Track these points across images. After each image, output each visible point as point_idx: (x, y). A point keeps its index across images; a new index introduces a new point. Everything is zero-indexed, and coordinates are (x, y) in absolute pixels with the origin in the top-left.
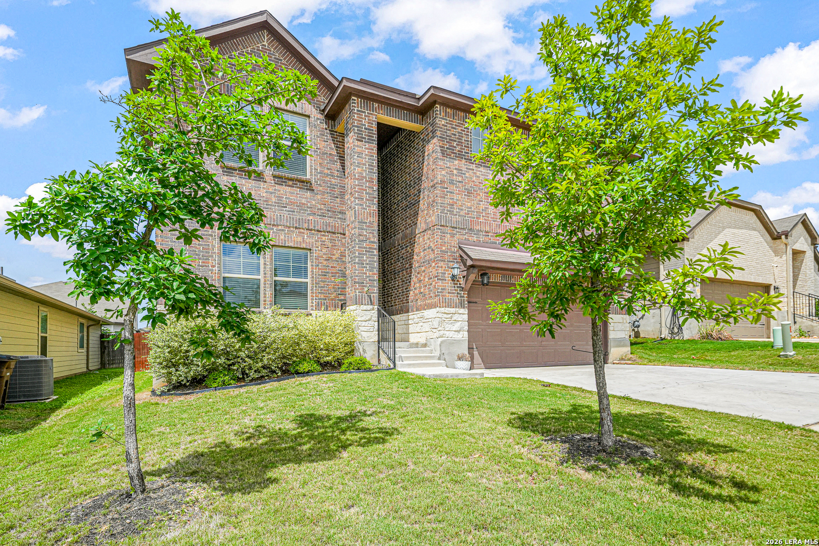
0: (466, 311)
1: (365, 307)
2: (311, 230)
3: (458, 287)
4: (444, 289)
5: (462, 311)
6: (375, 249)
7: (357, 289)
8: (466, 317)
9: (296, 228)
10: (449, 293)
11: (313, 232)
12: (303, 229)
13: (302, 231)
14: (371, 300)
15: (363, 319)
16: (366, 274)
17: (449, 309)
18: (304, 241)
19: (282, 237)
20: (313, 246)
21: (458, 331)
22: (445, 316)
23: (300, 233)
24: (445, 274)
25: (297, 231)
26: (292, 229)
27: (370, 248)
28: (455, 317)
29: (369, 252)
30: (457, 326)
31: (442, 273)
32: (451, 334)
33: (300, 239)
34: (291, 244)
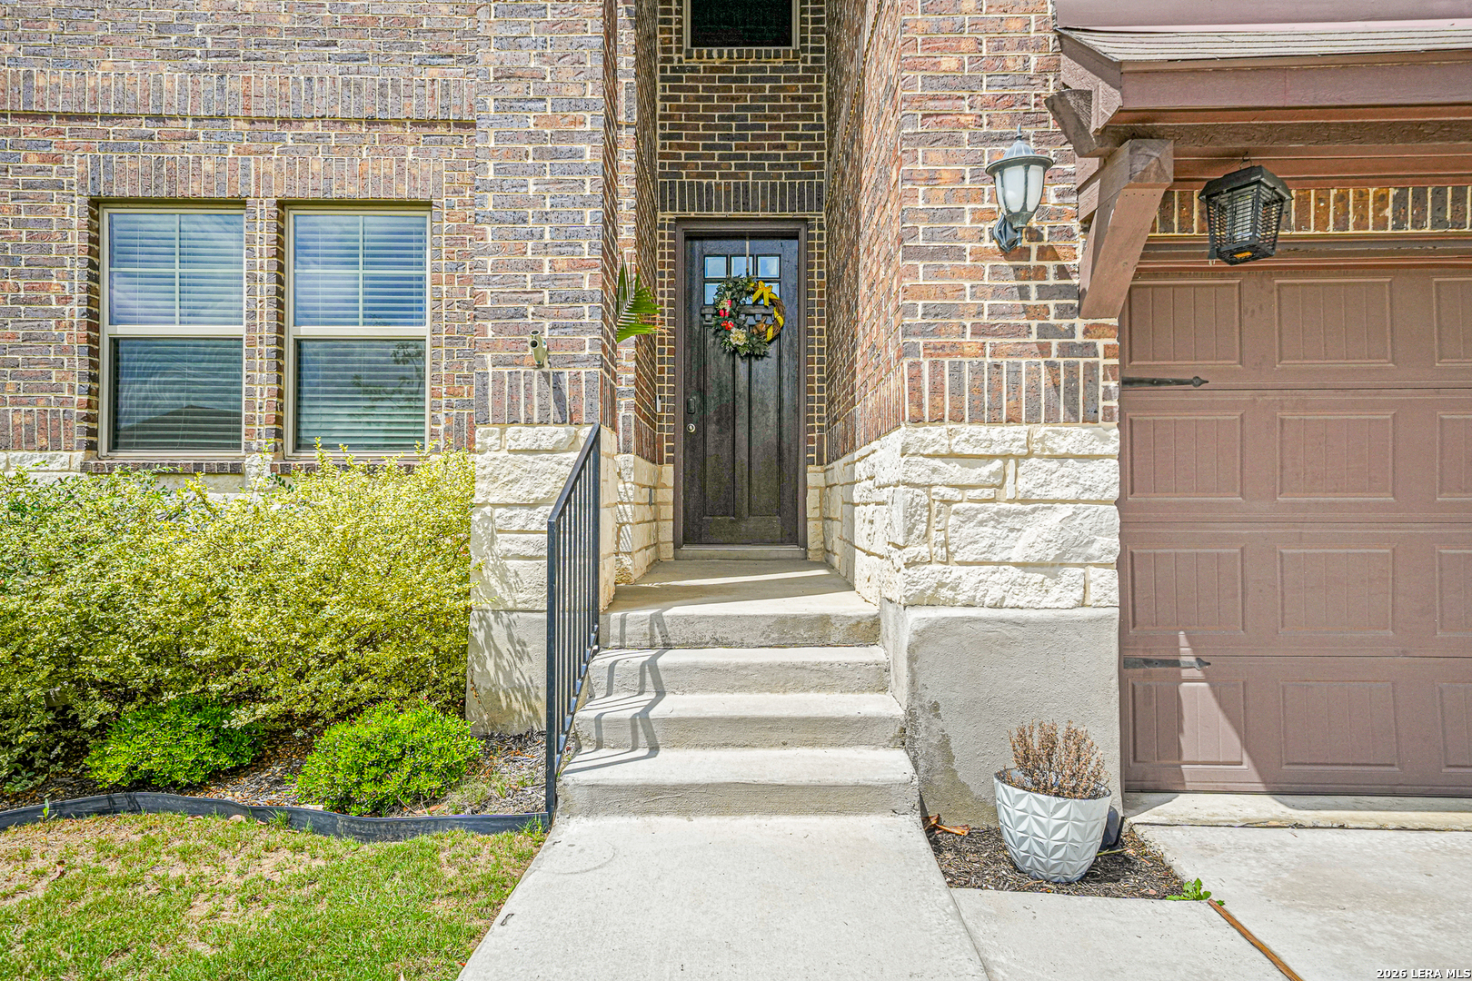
0: (1109, 439)
1: (525, 436)
2: (432, 123)
3: (1044, 292)
4: (948, 311)
5: (1074, 437)
6: (589, 137)
7: (490, 346)
8: (1106, 476)
9: (371, 121)
10: (979, 331)
11: (440, 130)
12: (399, 123)
13: (397, 130)
14: (560, 399)
15: (517, 493)
16: (535, 266)
17: (982, 431)
18: (400, 174)
19: (316, 166)
20: (438, 187)
21: (1051, 567)
22: (955, 471)
23: (388, 139)
24: (955, 215)
25: (376, 132)
26: (354, 128)
27: (559, 136)
28: (1025, 481)
29: (556, 154)
30: (1037, 535)
31: (932, 216)
32: (996, 584)
33: (386, 166)
34: (351, 191)
